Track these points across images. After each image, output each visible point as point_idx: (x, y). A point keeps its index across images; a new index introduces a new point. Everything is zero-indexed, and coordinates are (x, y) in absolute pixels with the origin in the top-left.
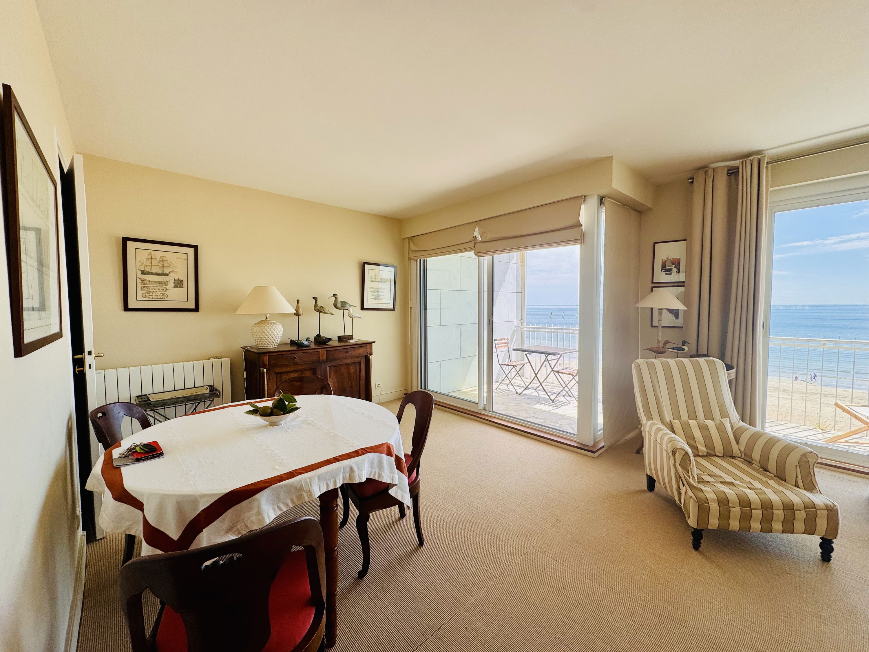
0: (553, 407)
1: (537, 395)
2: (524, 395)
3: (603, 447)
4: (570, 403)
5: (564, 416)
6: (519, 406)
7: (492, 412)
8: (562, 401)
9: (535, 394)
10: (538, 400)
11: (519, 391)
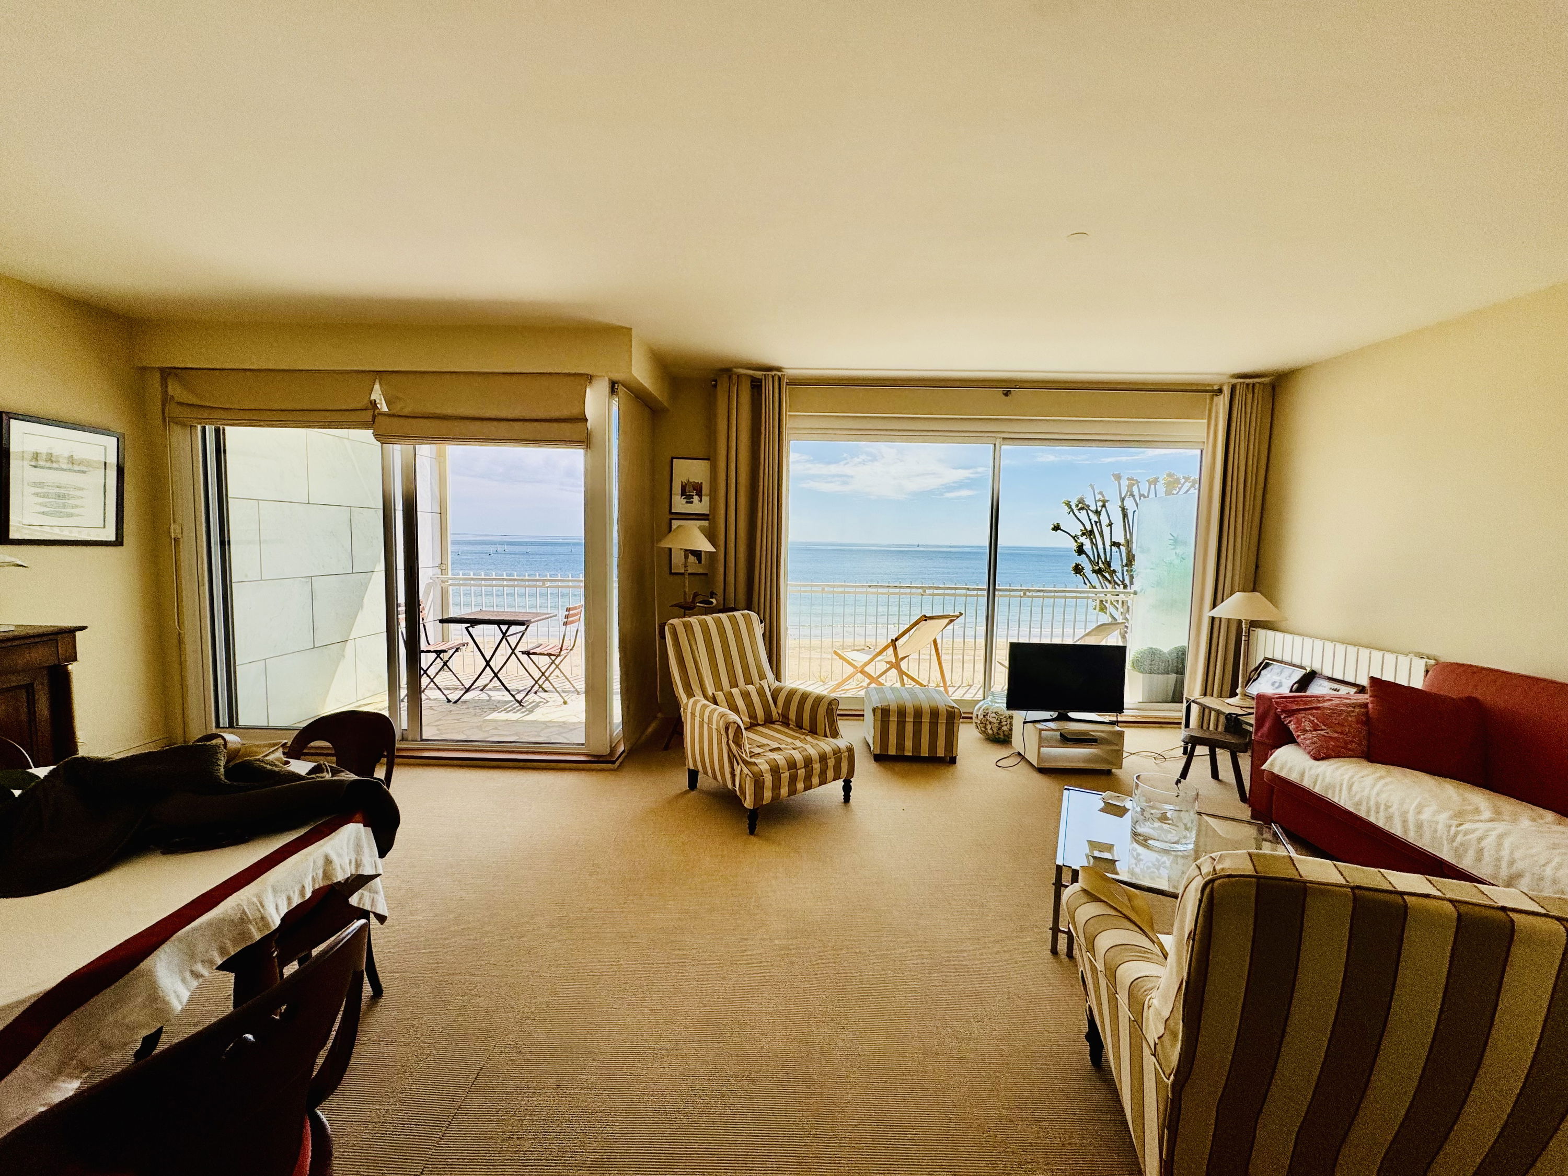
0: (523, 713)
1: (488, 698)
2: (465, 702)
3: (624, 751)
4: (548, 702)
5: (548, 724)
6: (463, 722)
7: (422, 740)
8: (534, 702)
9: (484, 696)
10: (496, 707)
11: (454, 696)
